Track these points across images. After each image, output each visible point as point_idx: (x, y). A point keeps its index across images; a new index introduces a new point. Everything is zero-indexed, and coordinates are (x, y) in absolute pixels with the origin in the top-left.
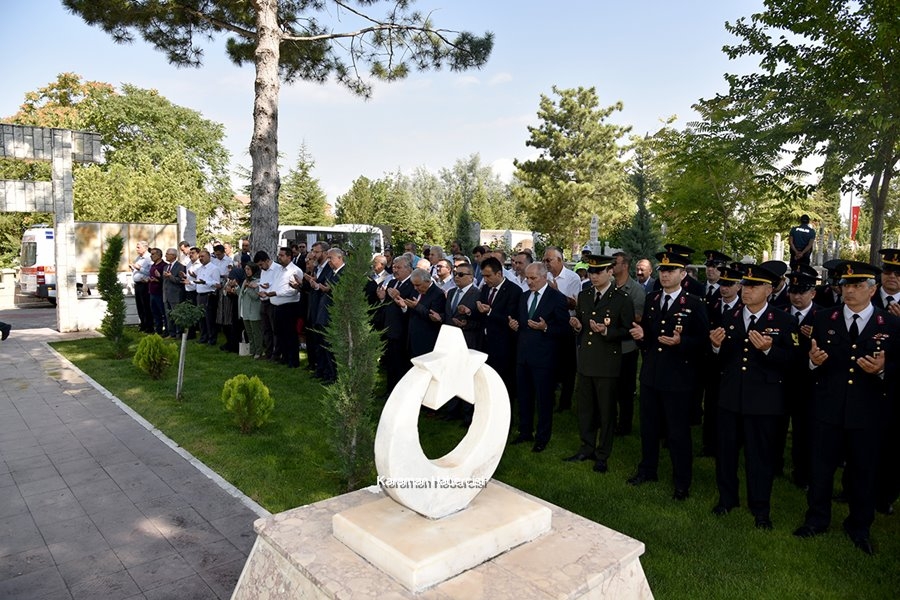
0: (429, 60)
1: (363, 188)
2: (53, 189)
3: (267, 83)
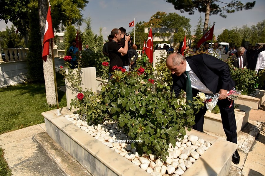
0: (240, 9)
1: (226, 32)
2: (171, 38)
3: (207, 19)
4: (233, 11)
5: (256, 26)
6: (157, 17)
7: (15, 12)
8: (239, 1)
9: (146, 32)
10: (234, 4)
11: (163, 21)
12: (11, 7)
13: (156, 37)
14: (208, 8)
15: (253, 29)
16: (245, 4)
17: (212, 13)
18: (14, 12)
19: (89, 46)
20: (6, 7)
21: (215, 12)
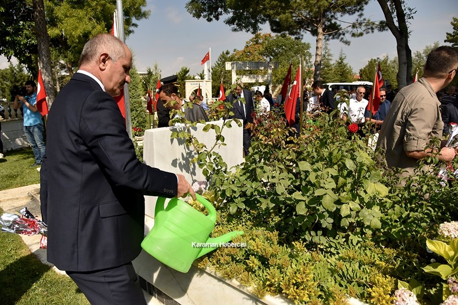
1: (372, 65)
2: (268, 77)
3: (319, 47)
4: (361, 34)
5: (422, 52)
6: (257, 42)
7: (22, 45)
8: (367, 19)
9: (229, 69)
10: (360, 24)
11: (266, 48)
12: (15, 38)
13: (244, 76)
14: (320, 30)
15: (417, 58)
16: (377, 23)
17: (331, 37)
18: (20, 45)
19: (132, 94)
20: (7, 38)
21: (335, 35)
